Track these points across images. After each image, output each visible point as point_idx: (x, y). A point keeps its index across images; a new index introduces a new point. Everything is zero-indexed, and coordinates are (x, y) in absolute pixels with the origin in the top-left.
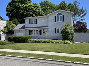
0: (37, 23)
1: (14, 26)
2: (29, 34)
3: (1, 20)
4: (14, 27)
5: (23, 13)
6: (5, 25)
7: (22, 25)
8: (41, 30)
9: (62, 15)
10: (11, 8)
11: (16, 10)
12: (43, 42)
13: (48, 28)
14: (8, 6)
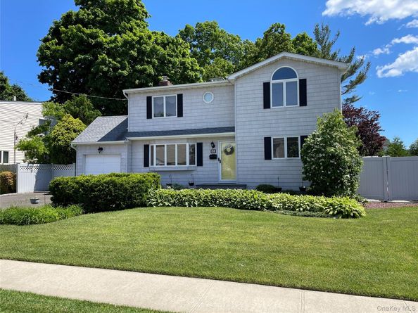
0: (180, 114)
1: (78, 128)
2: (146, 165)
3: (18, 99)
4: (75, 131)
5: (115, 69)
6: (37, 124)
7: (114, 121)
8: (200, 146)
9: (297, 80)
10: (61, 47)
11: (81, 56)
12: (221, 205)
13: (233, 138)
14: (46, 40)
